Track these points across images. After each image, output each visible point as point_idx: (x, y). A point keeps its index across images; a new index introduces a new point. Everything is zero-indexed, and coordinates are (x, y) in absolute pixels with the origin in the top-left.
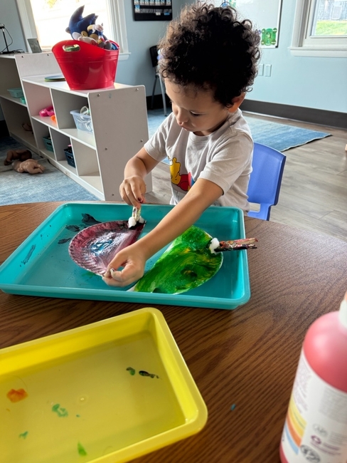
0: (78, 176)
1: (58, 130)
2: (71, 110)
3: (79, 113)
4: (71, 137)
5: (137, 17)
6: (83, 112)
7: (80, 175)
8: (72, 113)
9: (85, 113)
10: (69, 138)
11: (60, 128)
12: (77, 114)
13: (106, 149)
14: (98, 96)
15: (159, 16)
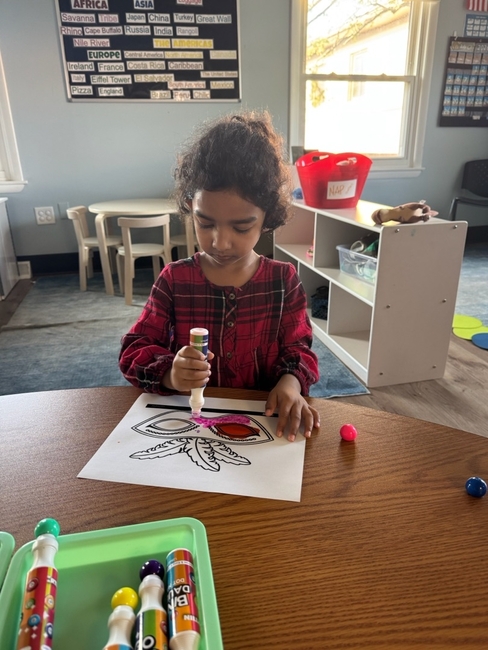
0: (326, 335)
1: (313, 268)
2: (339, 244)
3: (349, 248)
4: (331, 280)
5: (445, 122)
6: (354, 248)
7: (330, 334)
8: (339, 248)
9: (358, 250)
10: (328, 281)
11: (316, 266)
12: (346, 251)
13: (388, 307)
14: (396, 231)
15: (477, 120)
